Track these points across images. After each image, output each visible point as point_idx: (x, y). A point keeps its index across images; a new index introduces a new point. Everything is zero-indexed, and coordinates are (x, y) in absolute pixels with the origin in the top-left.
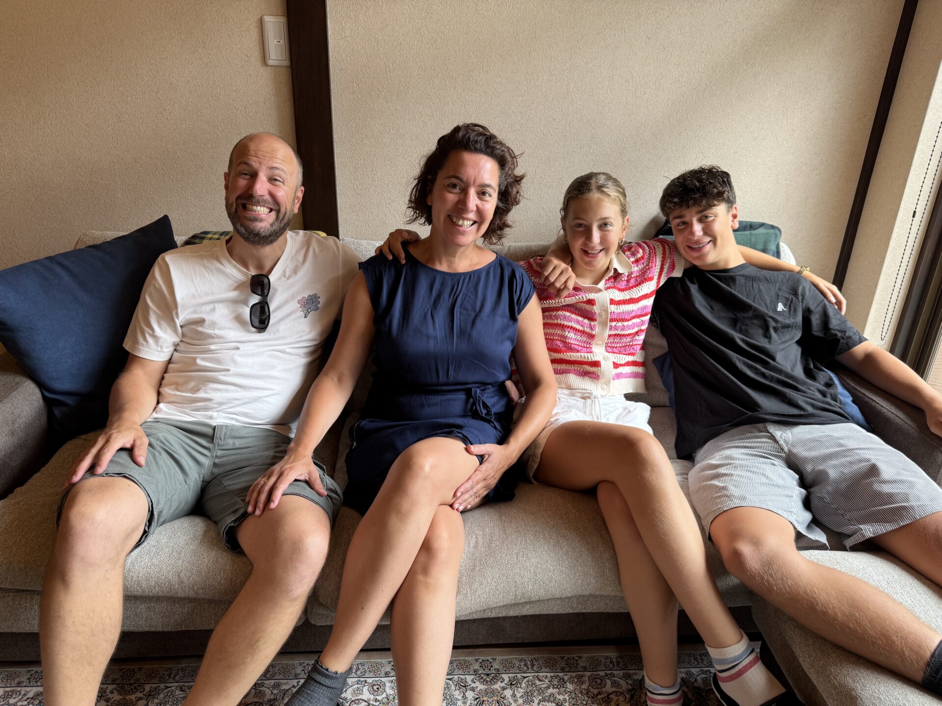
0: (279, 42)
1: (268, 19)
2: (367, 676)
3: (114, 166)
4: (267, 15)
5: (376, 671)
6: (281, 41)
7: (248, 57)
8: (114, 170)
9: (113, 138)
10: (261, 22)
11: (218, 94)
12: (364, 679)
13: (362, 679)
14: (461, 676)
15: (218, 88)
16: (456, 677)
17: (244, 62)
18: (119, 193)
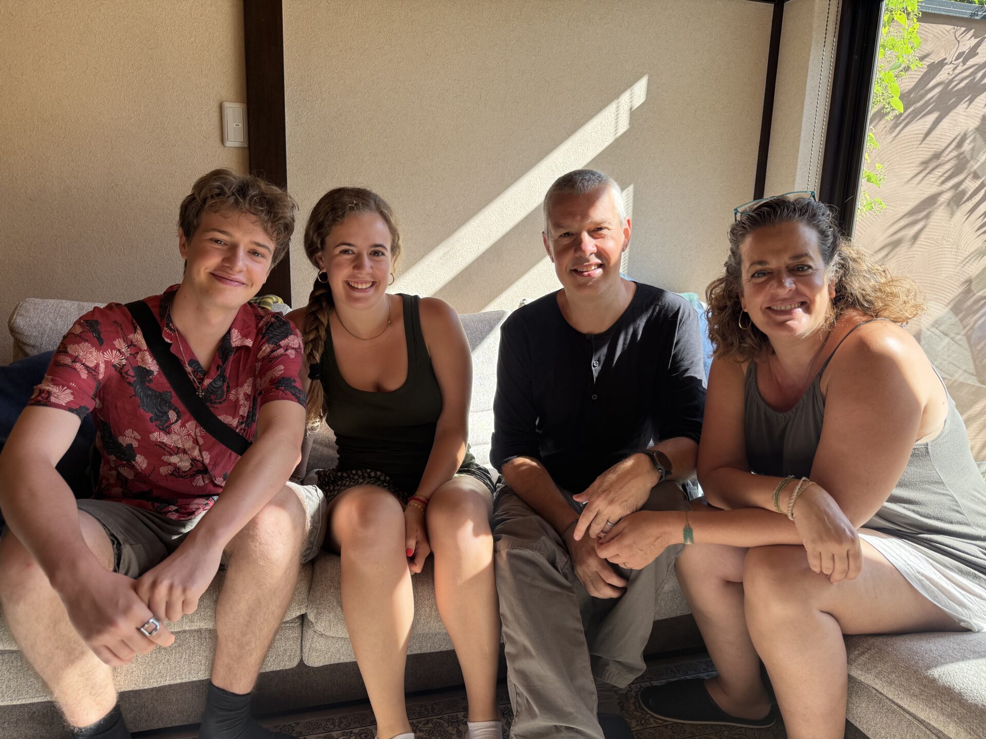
0: (238, 125)
1: (227, 105)
2: (353, 727)
3: (57, 239)
4: (227, 101)
5: (361, 721)
6: (240, 124)
7: (206, 138)
8: (56, 244)
9: (57, 213)
10: (221, 107)
11: (174, 171)
12: (349, 730)
13: (347, 731)
14: (450, 714)
15: (174, 166)
16: (446, 716)
17: (202, 143)
18: (58, 268)
